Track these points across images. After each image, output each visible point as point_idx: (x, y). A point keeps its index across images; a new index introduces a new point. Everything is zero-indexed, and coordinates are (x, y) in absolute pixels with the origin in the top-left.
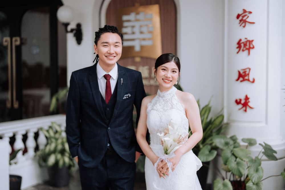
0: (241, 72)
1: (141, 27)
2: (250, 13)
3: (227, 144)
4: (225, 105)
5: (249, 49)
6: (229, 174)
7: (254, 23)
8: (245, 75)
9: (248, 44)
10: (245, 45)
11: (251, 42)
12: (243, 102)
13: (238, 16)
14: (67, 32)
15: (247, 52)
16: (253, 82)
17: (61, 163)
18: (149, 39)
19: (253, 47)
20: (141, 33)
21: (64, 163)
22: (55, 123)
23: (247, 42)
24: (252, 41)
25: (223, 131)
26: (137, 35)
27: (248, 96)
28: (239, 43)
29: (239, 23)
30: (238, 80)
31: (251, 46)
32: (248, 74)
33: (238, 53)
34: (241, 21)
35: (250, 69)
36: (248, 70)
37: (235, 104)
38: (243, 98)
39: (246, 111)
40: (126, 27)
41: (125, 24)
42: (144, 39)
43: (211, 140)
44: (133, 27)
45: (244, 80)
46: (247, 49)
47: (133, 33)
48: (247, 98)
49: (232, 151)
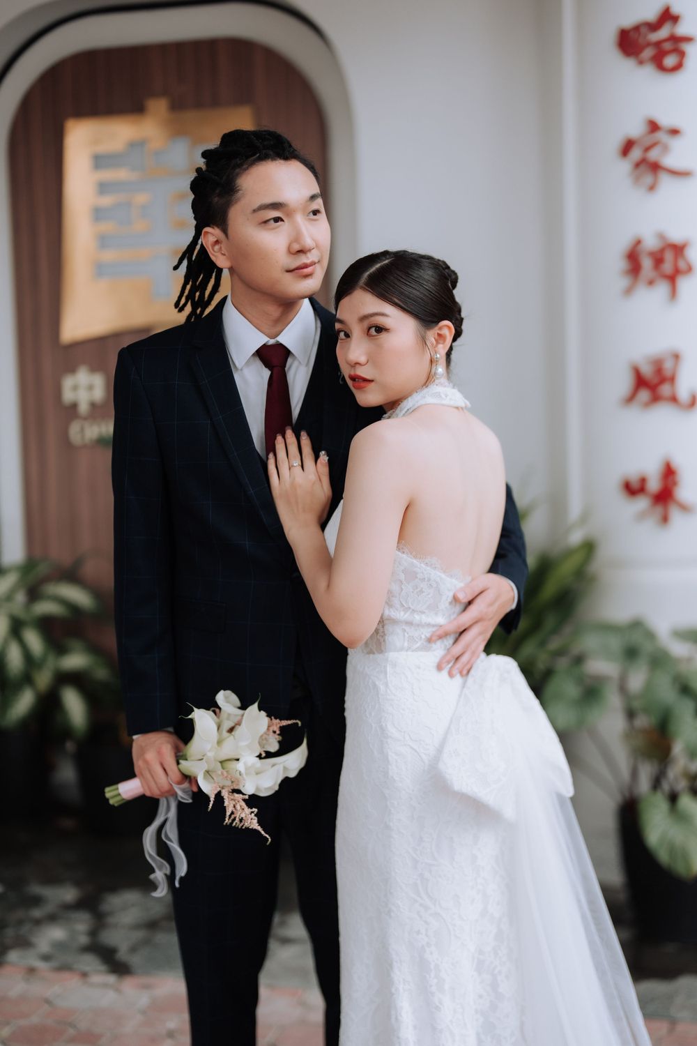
1: (175, 198)
2: (675, 132)
5: (672, 279)
7: (688, 174)
9: (669, 256)
10: (658, 260)
11: (679, 250)
12: (654, 485)
13: (627, 147)
15: (662, 289)
16: (692, 404)
19: (690, 269)
23: (662, 251)
24: (685, 245)
27: (679, 462)
28: (633, 255)
29: (633, 174)
30: (631, 399)
31: (682, 265)
32: (672, 380)
33: (627, 293)
34: (638, 164)
35: (676, 357)
36: (670, 362)
38: (653, 472)
39: (665, 519)
45: (656, 398)
46: (665, 276)
48: (669, 473)
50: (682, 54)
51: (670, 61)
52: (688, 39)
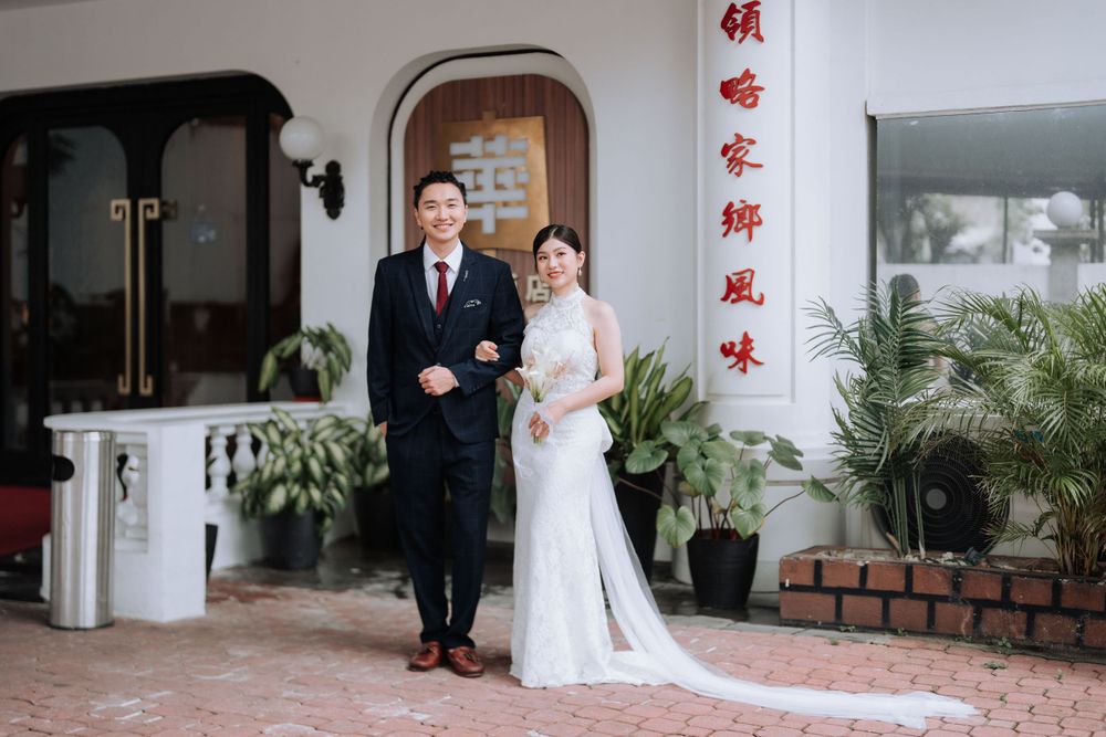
0: (734, 279)
1: (497, 171)
2: (752, 142)
4: (700, 360)
5: (749, 227)
7: (760, 166)
8: (742, 288)
9: (748, 214)
10: (741, 218)
11: (754, 209)
12: (738, 349)
13: (725, 150)
14: (305, 184)
15: (745, 232)
16: (760, 302)
17: (303, 502)
18: (519, 204)
19: (759, 223)
20: (499, 187)
21: (310, 501)
23: (744, 209)
24: (758, 207)
26: (489, 194)
27: (751, 337)
28: (728, 212)
29: (728, 167)
30: (725, 299)
31: (756, 219)
32: (750, 284)
33: (725, 235)
34: (730, 160)
35: (753, 272)
36: (748, 275)
37: (721, 355)
38: (737, 339)
39: (744, 370)
40: (460, 172)
41: (458, 165)
42: (505, 204)
44: (477, 172)
45: (740, 298)
46: (745, 226)
47: (478, 188)
48: (747, 340)
49: (700, 448)
50: (757, 97)
51: (749, 101)
52: (761, 89)
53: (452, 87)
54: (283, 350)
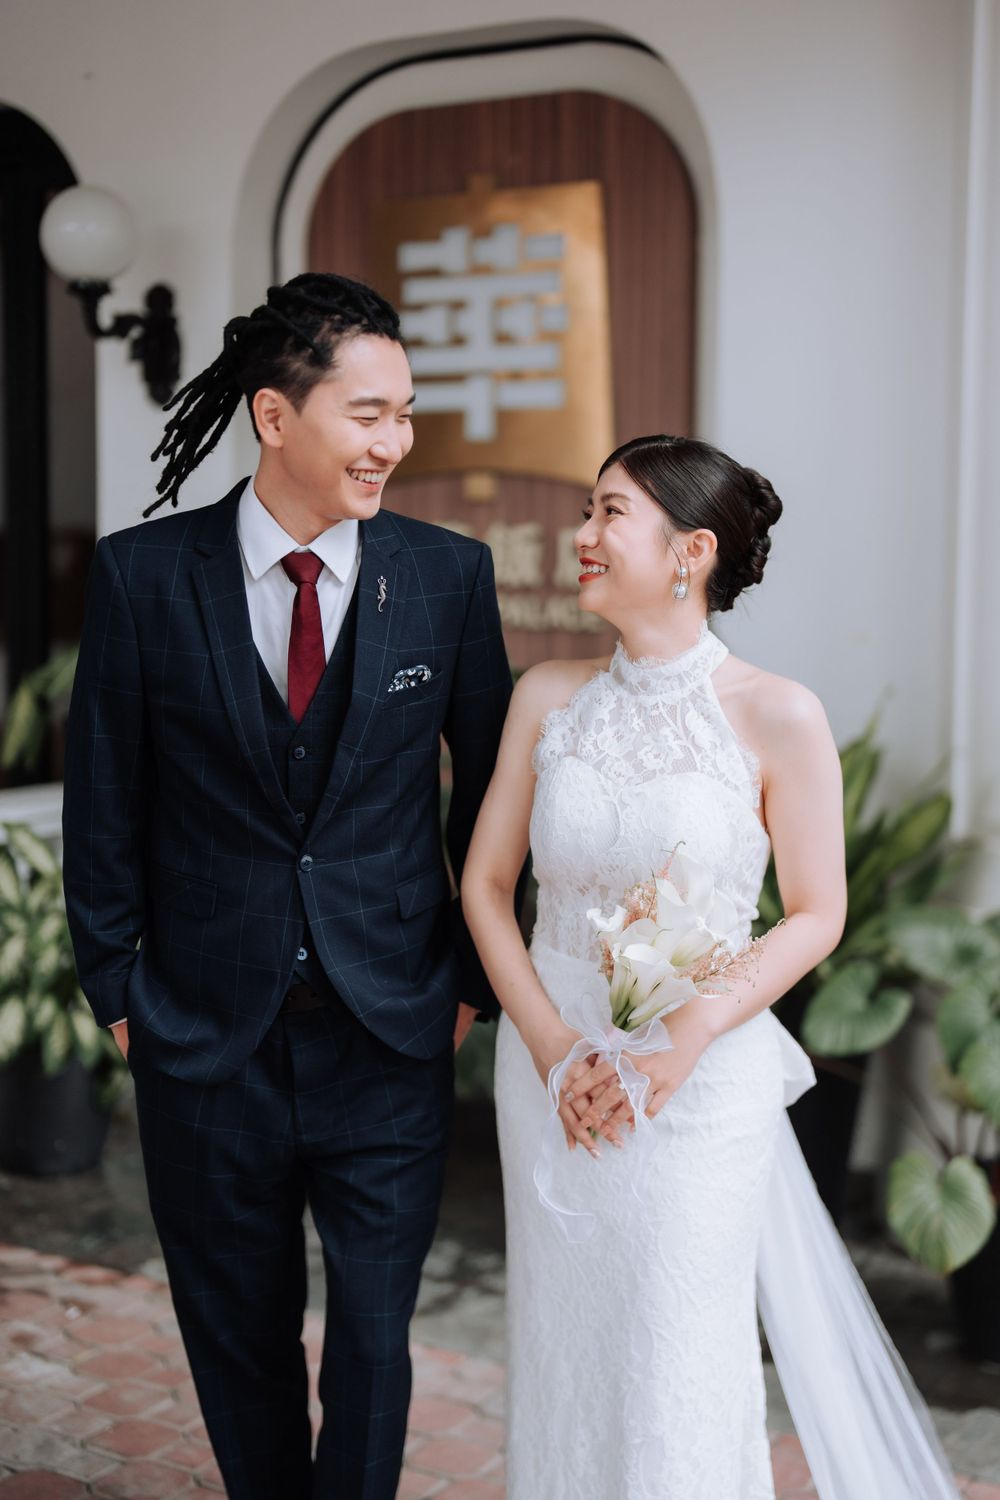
1: (499, 304)
3: (967, 956)
4: (961, 737)
6: (974, 1123)
14: (97, 332)
17: (56, 1046)
18: (545, 375)
20: (503, 339)
22: (23, 826)
25: (943, 883)
26: (480, 354)
40: (419, 308)
41: (415, 291)
42: (516, 376)
43: (881, 932)
44: (457, 306)
47: (458, 341)
53: (406, 125)
54: (49, 681)
